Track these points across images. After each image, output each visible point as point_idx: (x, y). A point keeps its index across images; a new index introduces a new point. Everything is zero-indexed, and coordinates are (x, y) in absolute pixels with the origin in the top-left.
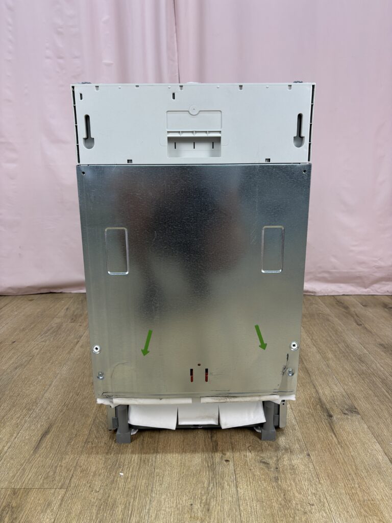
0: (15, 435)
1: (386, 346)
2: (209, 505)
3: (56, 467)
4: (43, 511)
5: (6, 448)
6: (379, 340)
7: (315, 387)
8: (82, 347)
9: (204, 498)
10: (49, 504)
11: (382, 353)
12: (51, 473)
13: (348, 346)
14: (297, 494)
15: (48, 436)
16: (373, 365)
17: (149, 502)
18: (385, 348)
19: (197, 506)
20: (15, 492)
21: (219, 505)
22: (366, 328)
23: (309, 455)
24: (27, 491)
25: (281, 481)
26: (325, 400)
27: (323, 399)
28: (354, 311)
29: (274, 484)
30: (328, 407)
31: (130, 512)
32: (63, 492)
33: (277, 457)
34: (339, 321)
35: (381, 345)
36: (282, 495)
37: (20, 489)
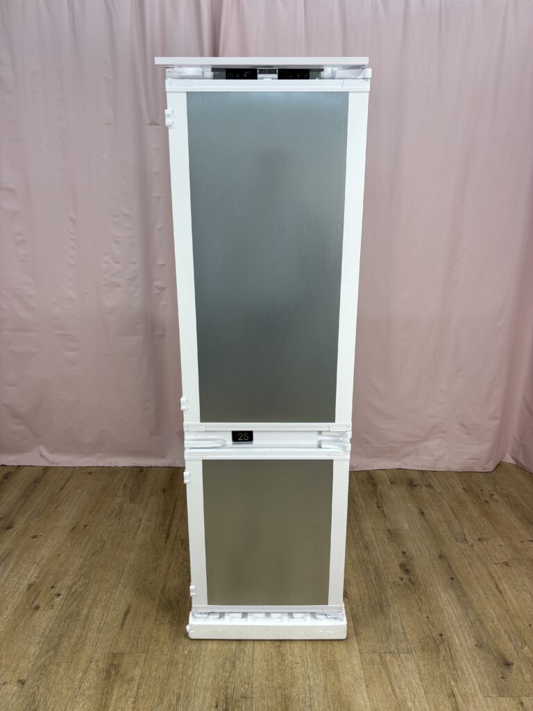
0: (106, 614)
1: (392, 532)
3: (138, 638)
4: (134, 667)
5: (102, 625)
6: (389, 526)
8: (143, 531)
9: (232, 659)
10: (137, 663)
11: (386, 540)
12: (135, 643)
13: (361, 532)
15: (129, 615)
16: (374, 553)
18: (391, 534)
19: (227, 664)
20: (114, 655)
22: (383, 511)
24: (122, 654)
28: (380, 491)
32: (144, 655)
35: (389, 531)
37: (117, 653)
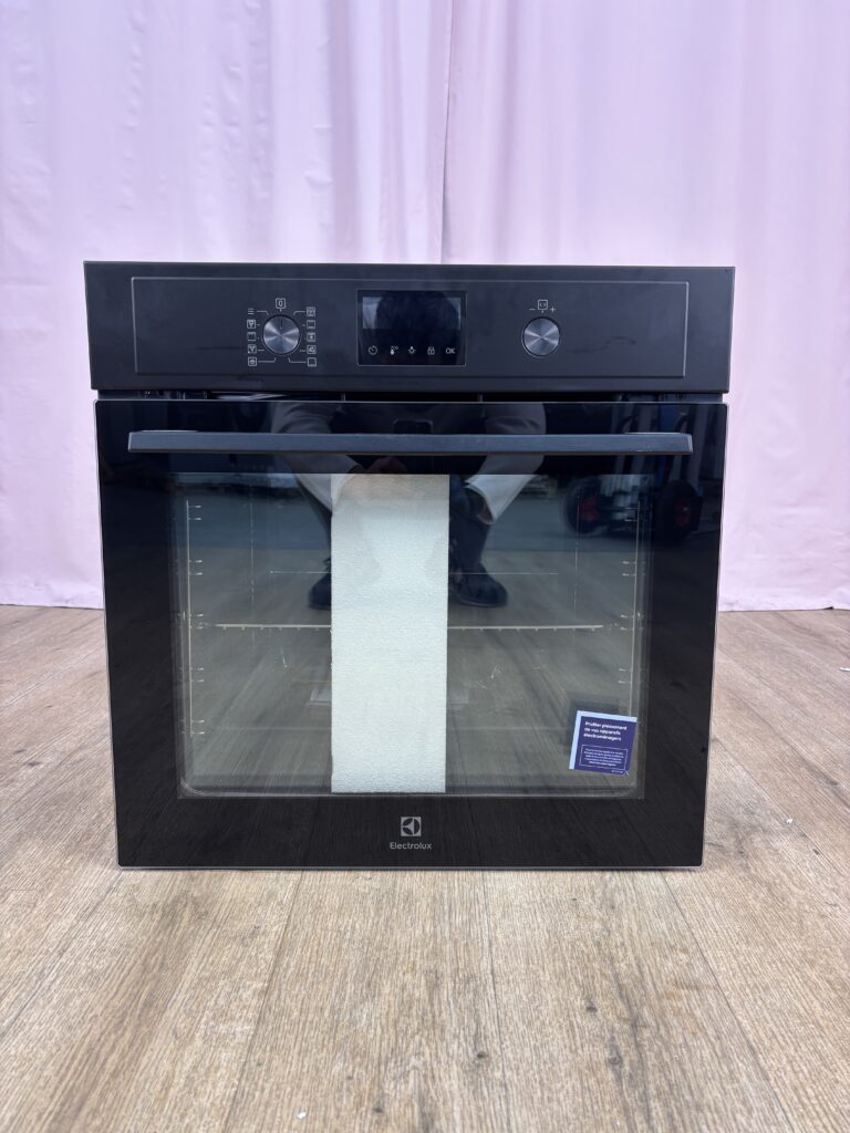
2: (611, 900)
7: (786, 742)
14: (796, 890)
17: (481, 894)
21: (632, 901)
23: (804, 836)
25: (756, 870)
26: (814, 761)
27: (810, 758)
29: (742, 874)
30: (824, 769)
31: (446, 907)
33: (737, 837)
34: (807, 653)
36: (765, 889)
